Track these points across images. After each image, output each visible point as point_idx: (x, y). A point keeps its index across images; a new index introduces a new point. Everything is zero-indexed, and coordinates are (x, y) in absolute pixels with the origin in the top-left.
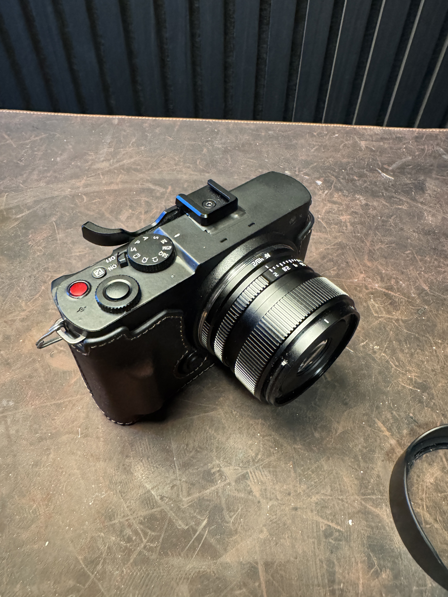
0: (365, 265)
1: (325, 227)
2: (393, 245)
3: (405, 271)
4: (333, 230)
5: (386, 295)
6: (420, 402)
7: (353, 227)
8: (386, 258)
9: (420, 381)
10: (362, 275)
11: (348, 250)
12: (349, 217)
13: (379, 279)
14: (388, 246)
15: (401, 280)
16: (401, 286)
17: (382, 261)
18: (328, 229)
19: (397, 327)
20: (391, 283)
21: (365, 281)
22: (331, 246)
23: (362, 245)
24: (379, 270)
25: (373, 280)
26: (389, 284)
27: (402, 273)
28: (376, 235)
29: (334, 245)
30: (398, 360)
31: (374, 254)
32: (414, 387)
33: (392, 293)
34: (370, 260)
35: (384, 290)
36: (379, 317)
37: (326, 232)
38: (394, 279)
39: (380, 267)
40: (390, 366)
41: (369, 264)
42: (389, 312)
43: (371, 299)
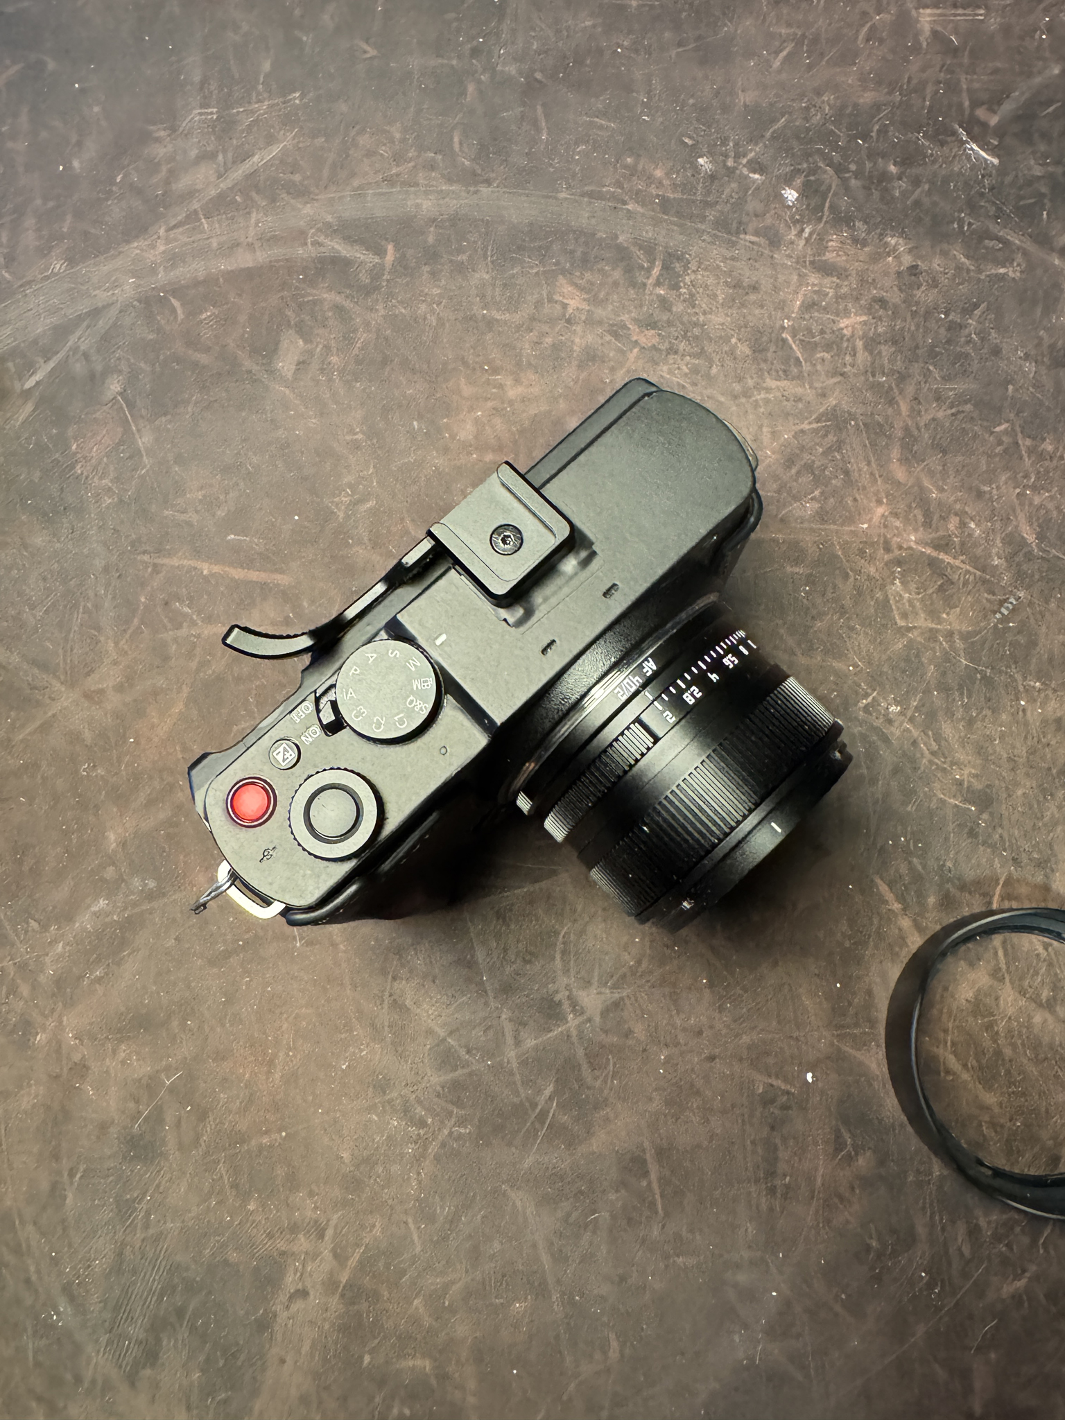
0: (889, 479)
1: (797, 359)
2: (968, 407)
3: (987, 489)
4: (819, 367)
5: (933, 563)
6: (972, 834)
7: (871, 353)
8: (944, 452)
9: (978, 785)
10: (880, 511)
11: (851, 431)
12: (864, 318)
13: (920, 518)
14: (954, 410)
15: (972, 519)
16: (970, 535)
17: (934, 461)
18: (806, 367)
19: (947, 653)
20: (948, 529)
21: (885, 526)
22: (810, 423)
23: (890, 411)
24: (922, 489)
25: (907, 520)
26: (941, 533)
27: (980, 495)
28: (926, 374)
29: (818, 420)
30: (938, 738)
31: (916, 440)
32: (965, 800)
33: (947, 559)
34: (904, 461)
35: (929, 551)
36: (909, 629)
37: (800, 377)
38: (956, 514)
39: (927, 483)
40: (918, 755)
41: (900, 473)
42: (933, 614)
43: (894, 579)
